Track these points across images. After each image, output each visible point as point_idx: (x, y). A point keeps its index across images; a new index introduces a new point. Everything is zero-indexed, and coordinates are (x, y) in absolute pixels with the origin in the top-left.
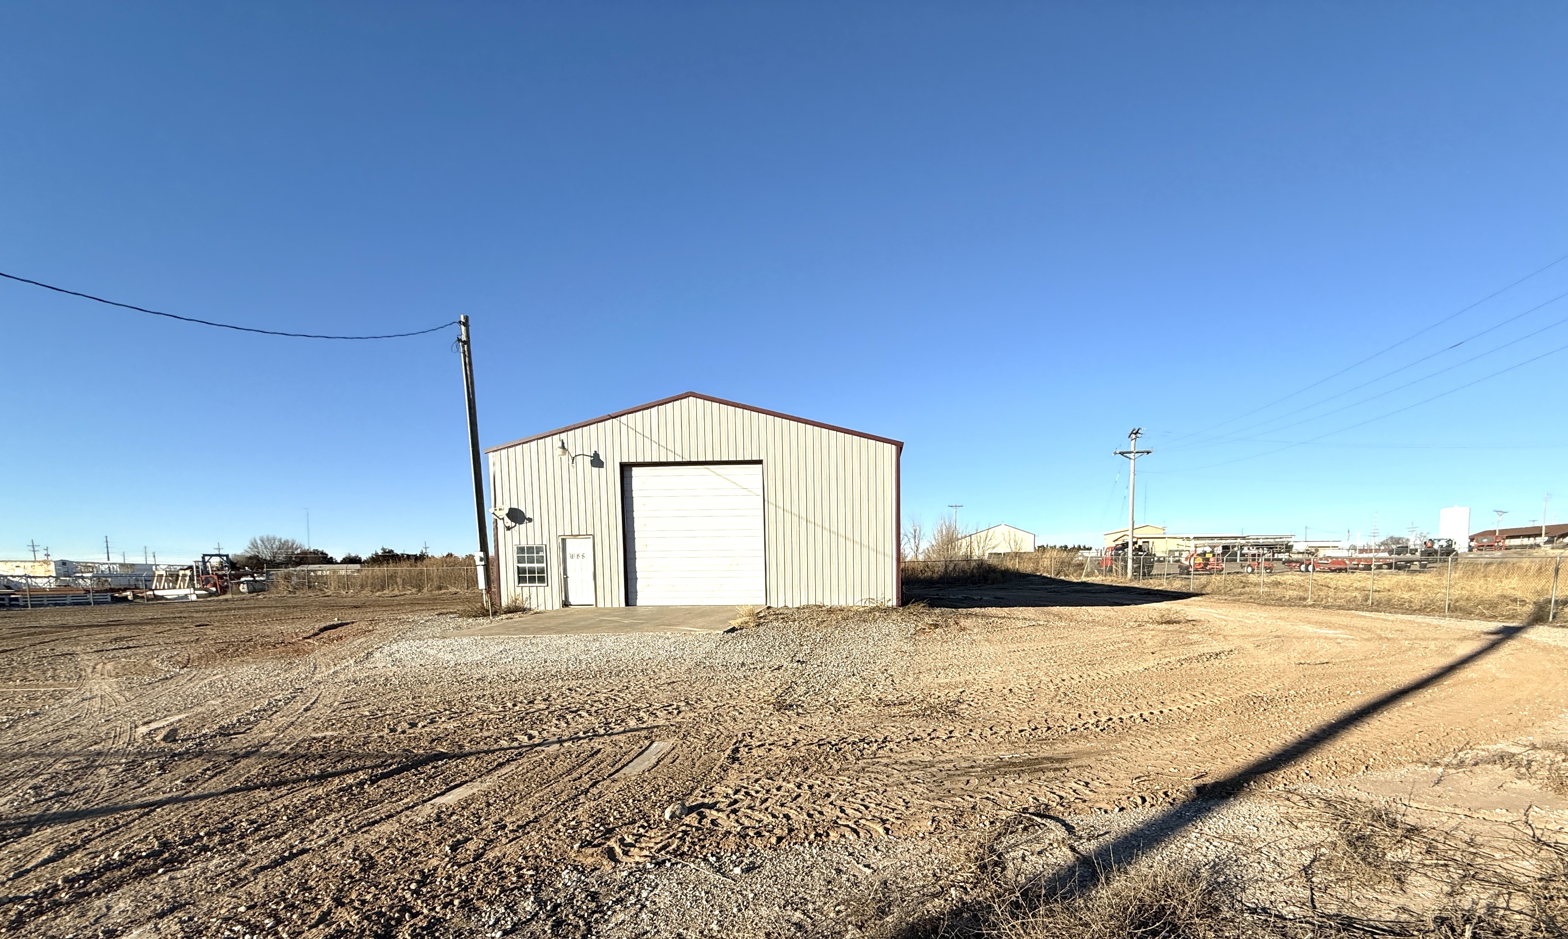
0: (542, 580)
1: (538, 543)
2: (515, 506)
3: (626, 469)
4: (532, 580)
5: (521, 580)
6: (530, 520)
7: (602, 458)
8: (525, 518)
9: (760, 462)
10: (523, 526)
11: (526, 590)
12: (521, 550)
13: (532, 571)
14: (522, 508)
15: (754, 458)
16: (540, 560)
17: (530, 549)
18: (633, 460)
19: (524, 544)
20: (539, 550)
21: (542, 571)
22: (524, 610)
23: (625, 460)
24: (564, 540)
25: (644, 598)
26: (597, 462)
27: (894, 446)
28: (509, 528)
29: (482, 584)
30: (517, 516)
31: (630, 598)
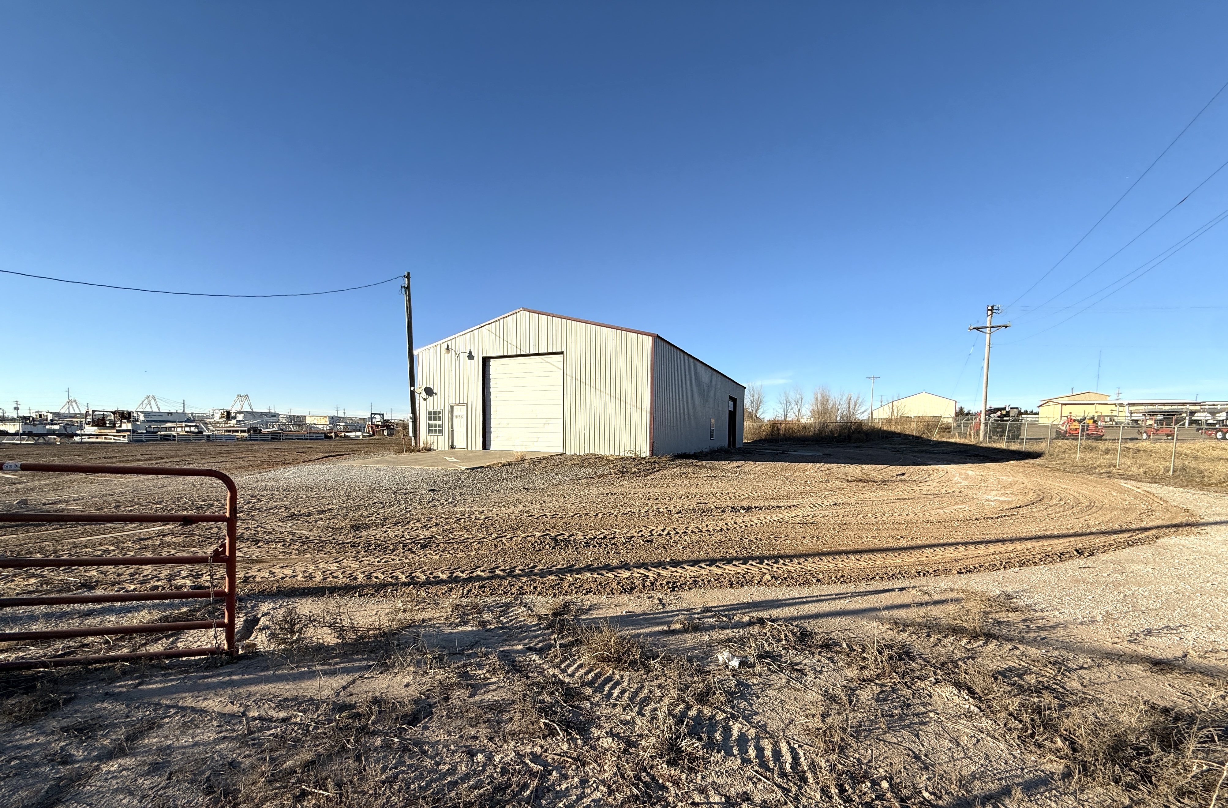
0: (440, 431)
1: (439, 410)
2: (428, 386)
3: (486, 361)
4: (435, 431)
5: (430, 431)
6: (436, 394)
7: (473, 354)
8: (433, 393)
9: (562, 353)
10: (432, 398)
11: (432, 437)
12: (430, 413)
13: (435, 426)
14: (432, 387)
15: (559, 351)
16: (439, 419)
17: (435, 413)
18: (489, 355)
19: (432, 410)
20: (439, 413)
21: (440, 426)
22: (430, 450)
23: (485, 355)
24: (452, 407)
25: (495, 445)
26: (471, 357)
27: (650, 337)
28: (425, 399)
29: (411, 434)
30: (429, 391)
31: (486, 445)
